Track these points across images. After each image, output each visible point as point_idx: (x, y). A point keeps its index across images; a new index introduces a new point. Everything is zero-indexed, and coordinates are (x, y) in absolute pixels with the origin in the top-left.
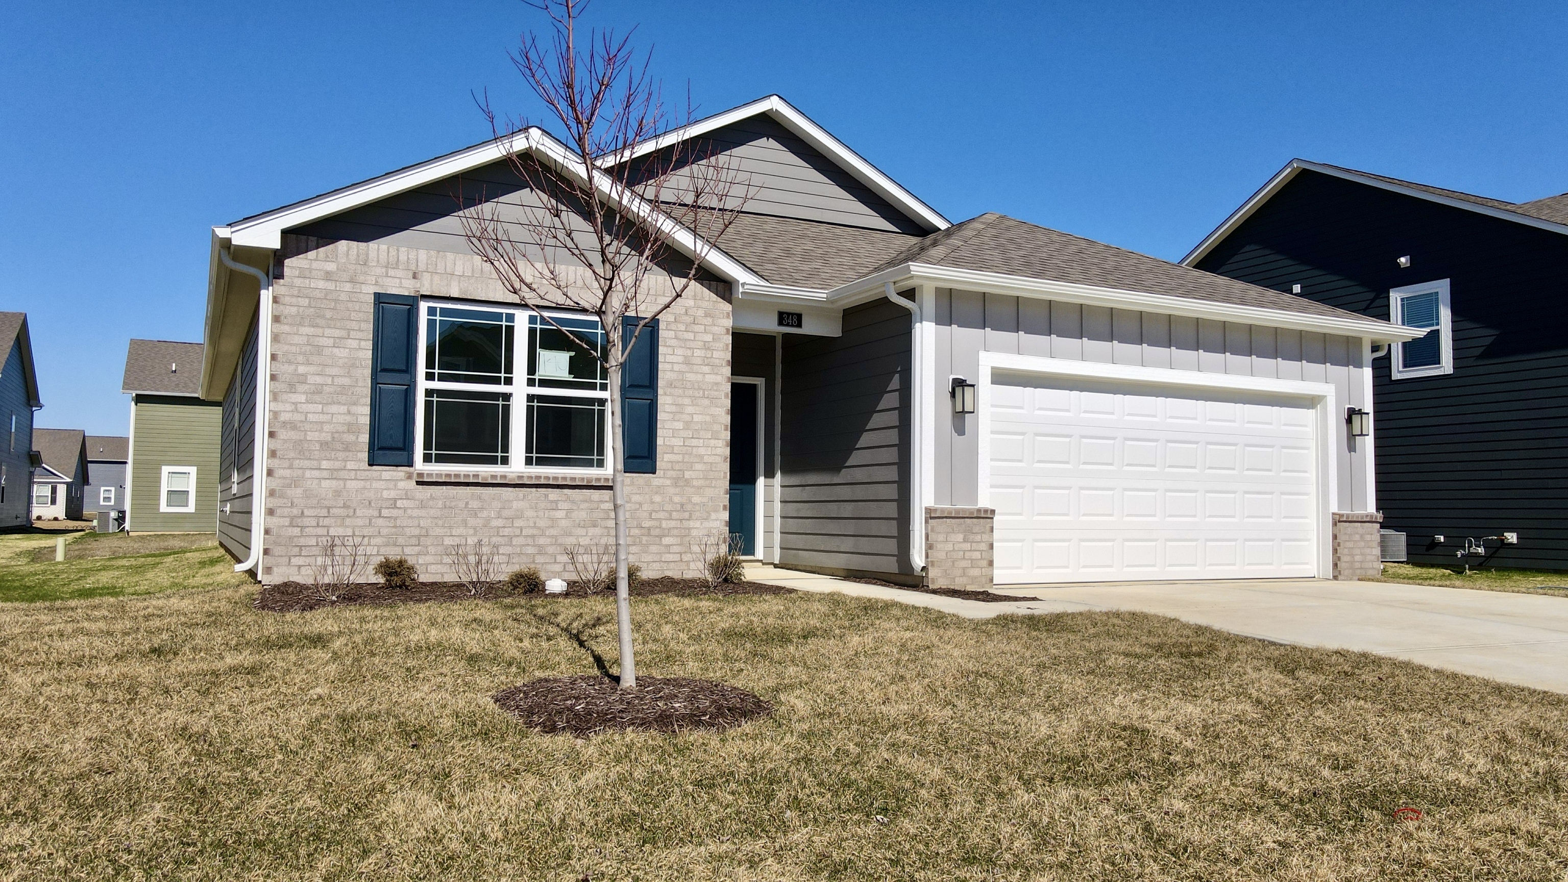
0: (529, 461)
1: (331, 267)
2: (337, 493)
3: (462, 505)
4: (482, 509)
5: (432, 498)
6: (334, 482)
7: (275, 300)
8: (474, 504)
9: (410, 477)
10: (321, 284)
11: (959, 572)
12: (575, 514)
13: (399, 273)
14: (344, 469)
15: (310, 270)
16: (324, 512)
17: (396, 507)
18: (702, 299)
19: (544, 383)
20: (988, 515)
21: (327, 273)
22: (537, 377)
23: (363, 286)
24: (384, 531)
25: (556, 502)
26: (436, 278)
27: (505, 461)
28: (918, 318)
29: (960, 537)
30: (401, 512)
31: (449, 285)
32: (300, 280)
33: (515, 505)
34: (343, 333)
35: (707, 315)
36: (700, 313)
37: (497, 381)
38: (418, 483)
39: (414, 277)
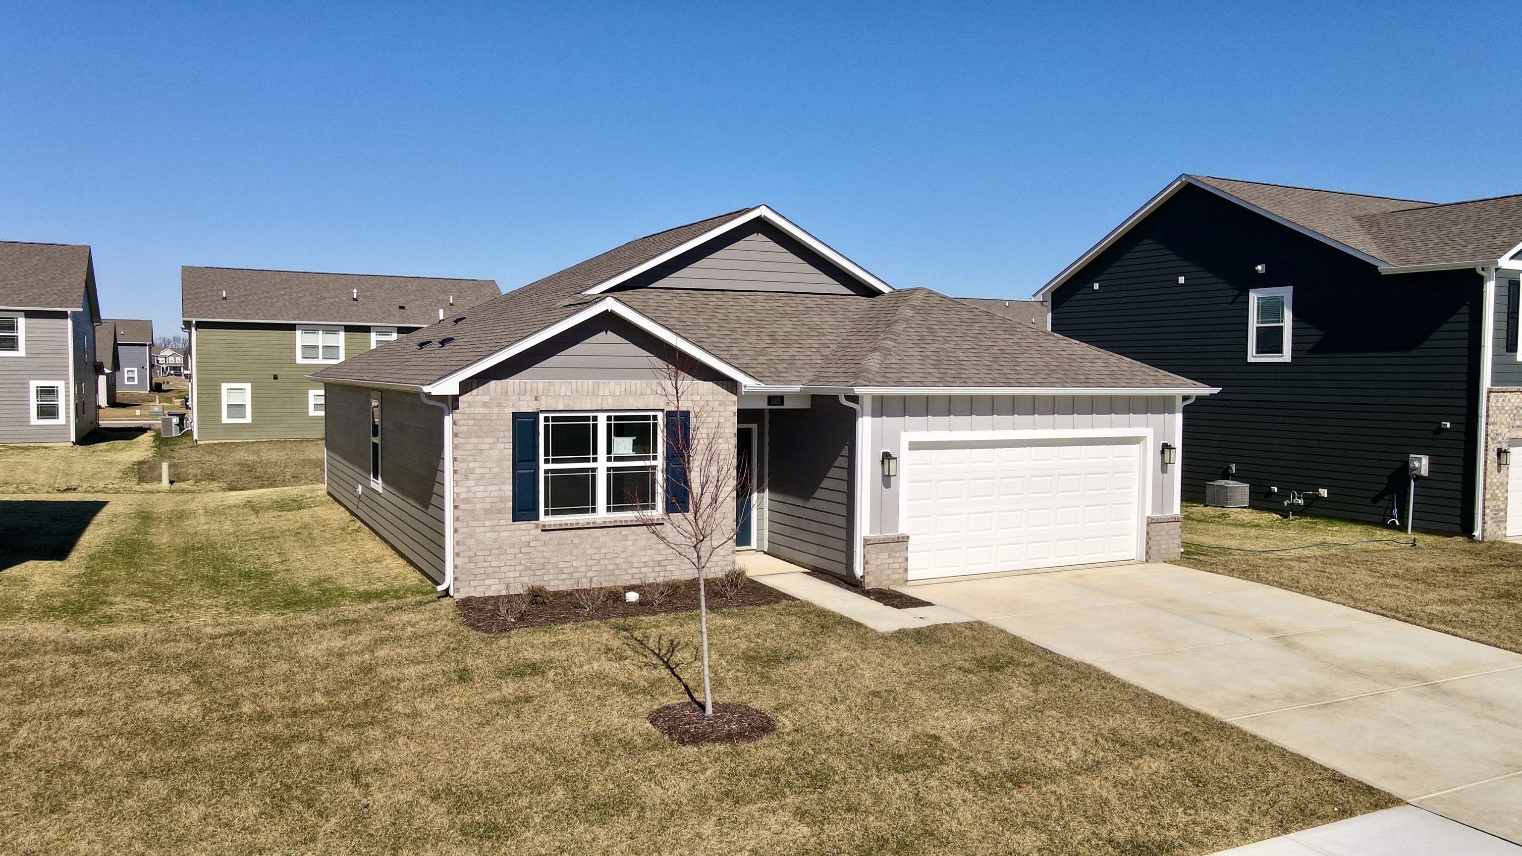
0: (609, 509)
1: (486, 398)
2: (495, 540)
3: (569, 542)
4: (581, 543)
5: (551, 539)
6: (493, 533)
7: (454, 423)
8: (576, 541)
9: (537, 527)
10: (481, 410)
11: (885, 578)
12: (638, 542)
13: (527, 398)
14: (498, 525)
15: (474, 402)
16: (488, 553)
17: (530, 546)
18: (718, 394)
19: (618, 459)
20: (903, 540)
21: (484, 402)
22: (612, 455)
23: (506, 409)
24: (523, 562)
25: (626, 535)
26: (549, 398)
27: (594, 510)
28: (860, 415)
29: (886, 555)
30: (533, 549)
31: (557, 402)
32: (469, 409)
33: (601, 539)
34: (495, 440)
35: (721, 404)
36: (716, 403)
37: (588, 460)
38: (542, 531)
39: (536, 400)
